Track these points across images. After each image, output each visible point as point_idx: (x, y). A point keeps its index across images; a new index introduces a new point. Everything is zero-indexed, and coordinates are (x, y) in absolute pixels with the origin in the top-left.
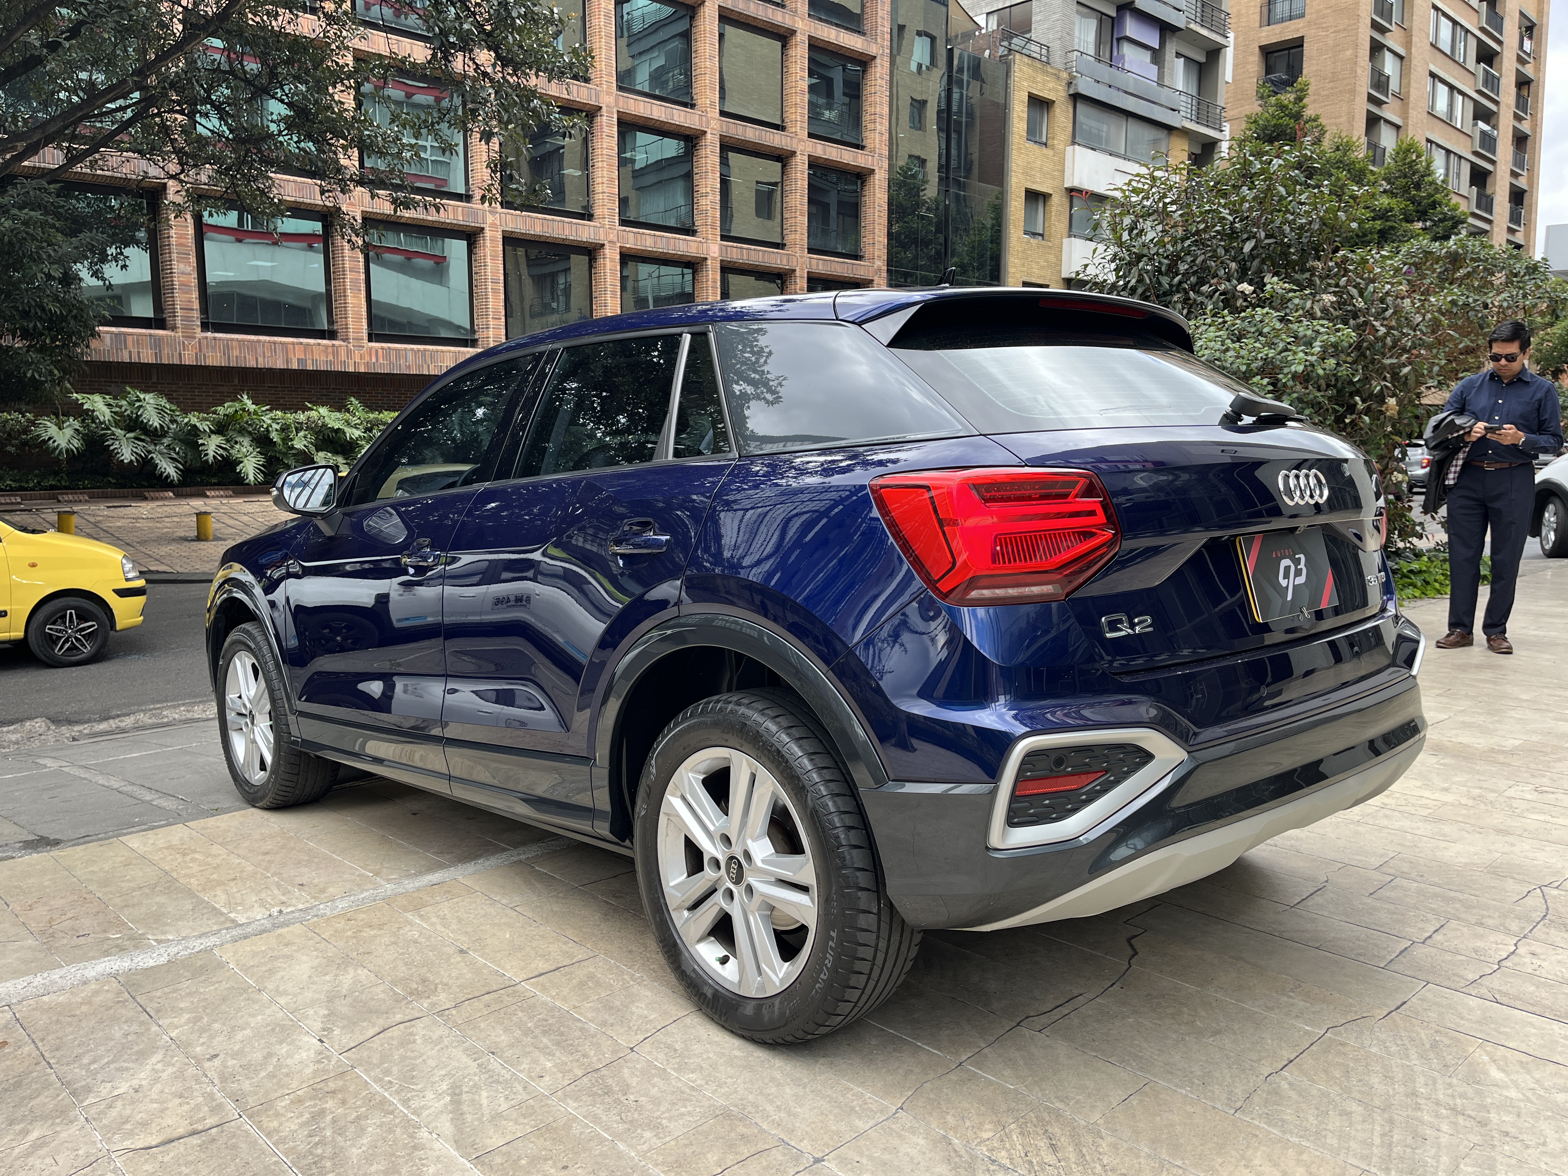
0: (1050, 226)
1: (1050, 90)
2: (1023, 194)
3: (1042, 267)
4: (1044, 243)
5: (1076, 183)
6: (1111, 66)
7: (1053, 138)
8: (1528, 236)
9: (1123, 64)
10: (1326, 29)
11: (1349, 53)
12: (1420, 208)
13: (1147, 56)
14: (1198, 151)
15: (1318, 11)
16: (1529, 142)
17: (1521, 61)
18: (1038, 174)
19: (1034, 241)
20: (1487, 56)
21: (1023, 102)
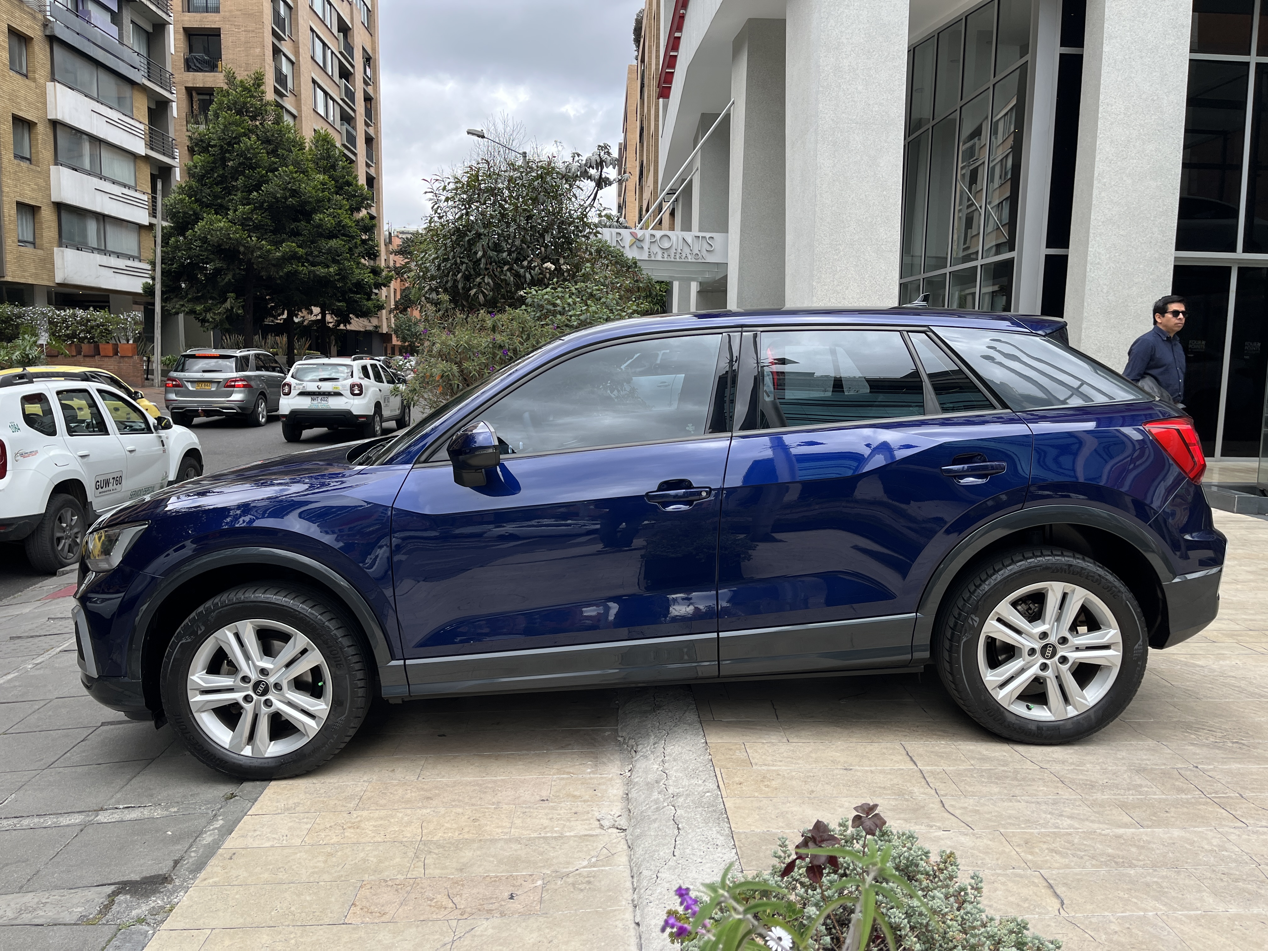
0: (37, 152)
1: (28, 27)
2: (11, 119)
3: (33, 189)
4: (32, 167)
5: (60, 117)
6: (77, 16)
7: (34, 72)
8: (378, 210)
9: (90, 18)
10: (238, 27)
11: (258, 50)
12: (338, 185)
13: (108, 17)
14: (153, 106)
15: (231, 11)
16: (374, 141)
17: (366, 83)
18: (23, 103)
19: (24, 165)
20: (345, 74)
21: (3, 32)
